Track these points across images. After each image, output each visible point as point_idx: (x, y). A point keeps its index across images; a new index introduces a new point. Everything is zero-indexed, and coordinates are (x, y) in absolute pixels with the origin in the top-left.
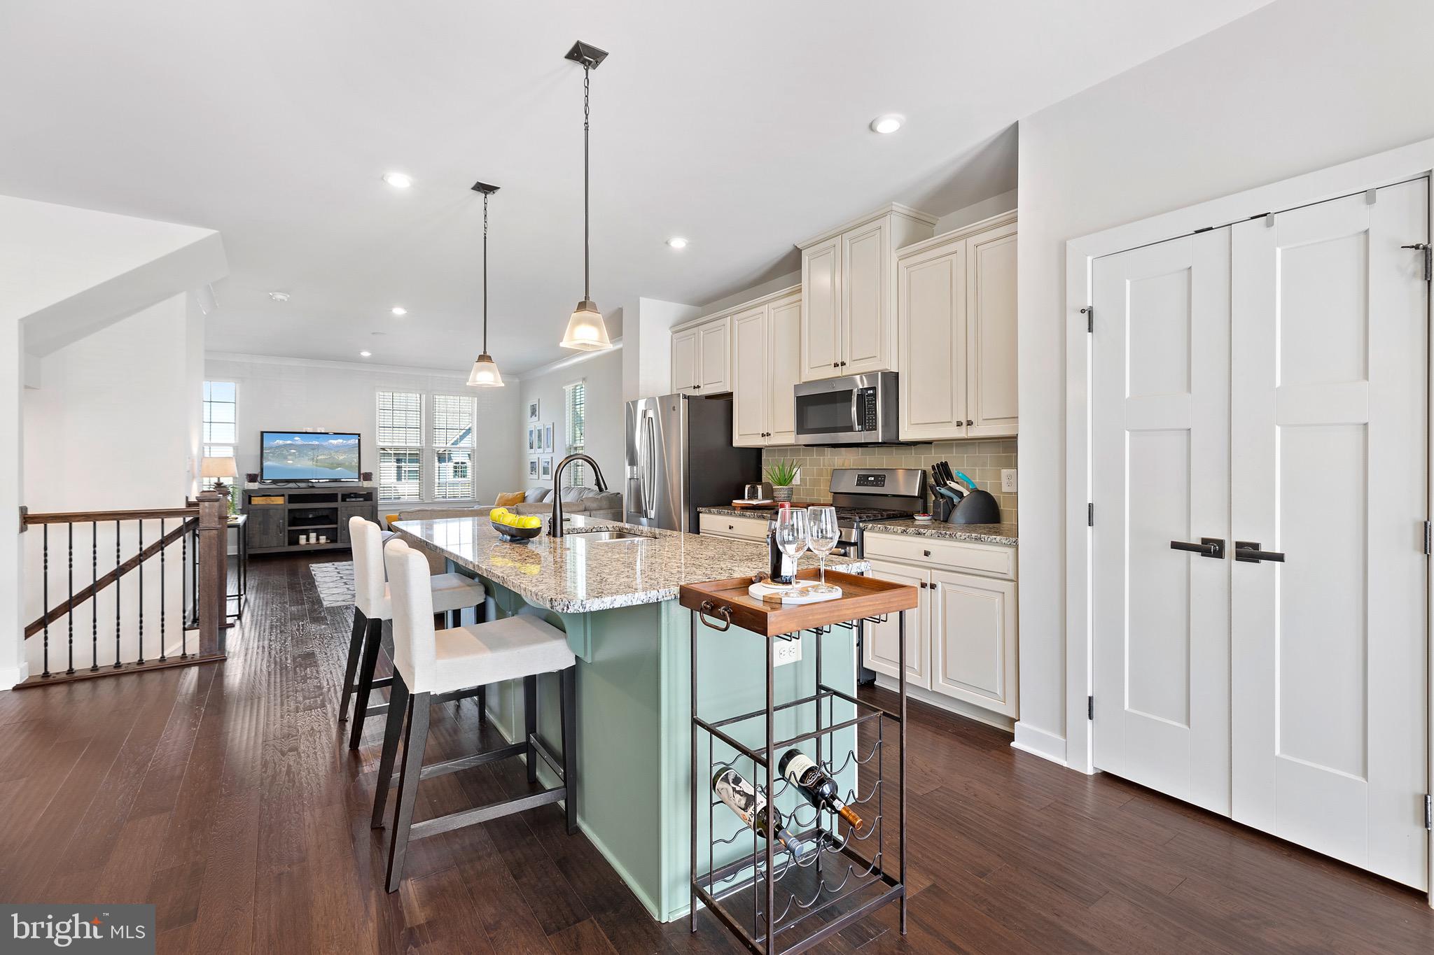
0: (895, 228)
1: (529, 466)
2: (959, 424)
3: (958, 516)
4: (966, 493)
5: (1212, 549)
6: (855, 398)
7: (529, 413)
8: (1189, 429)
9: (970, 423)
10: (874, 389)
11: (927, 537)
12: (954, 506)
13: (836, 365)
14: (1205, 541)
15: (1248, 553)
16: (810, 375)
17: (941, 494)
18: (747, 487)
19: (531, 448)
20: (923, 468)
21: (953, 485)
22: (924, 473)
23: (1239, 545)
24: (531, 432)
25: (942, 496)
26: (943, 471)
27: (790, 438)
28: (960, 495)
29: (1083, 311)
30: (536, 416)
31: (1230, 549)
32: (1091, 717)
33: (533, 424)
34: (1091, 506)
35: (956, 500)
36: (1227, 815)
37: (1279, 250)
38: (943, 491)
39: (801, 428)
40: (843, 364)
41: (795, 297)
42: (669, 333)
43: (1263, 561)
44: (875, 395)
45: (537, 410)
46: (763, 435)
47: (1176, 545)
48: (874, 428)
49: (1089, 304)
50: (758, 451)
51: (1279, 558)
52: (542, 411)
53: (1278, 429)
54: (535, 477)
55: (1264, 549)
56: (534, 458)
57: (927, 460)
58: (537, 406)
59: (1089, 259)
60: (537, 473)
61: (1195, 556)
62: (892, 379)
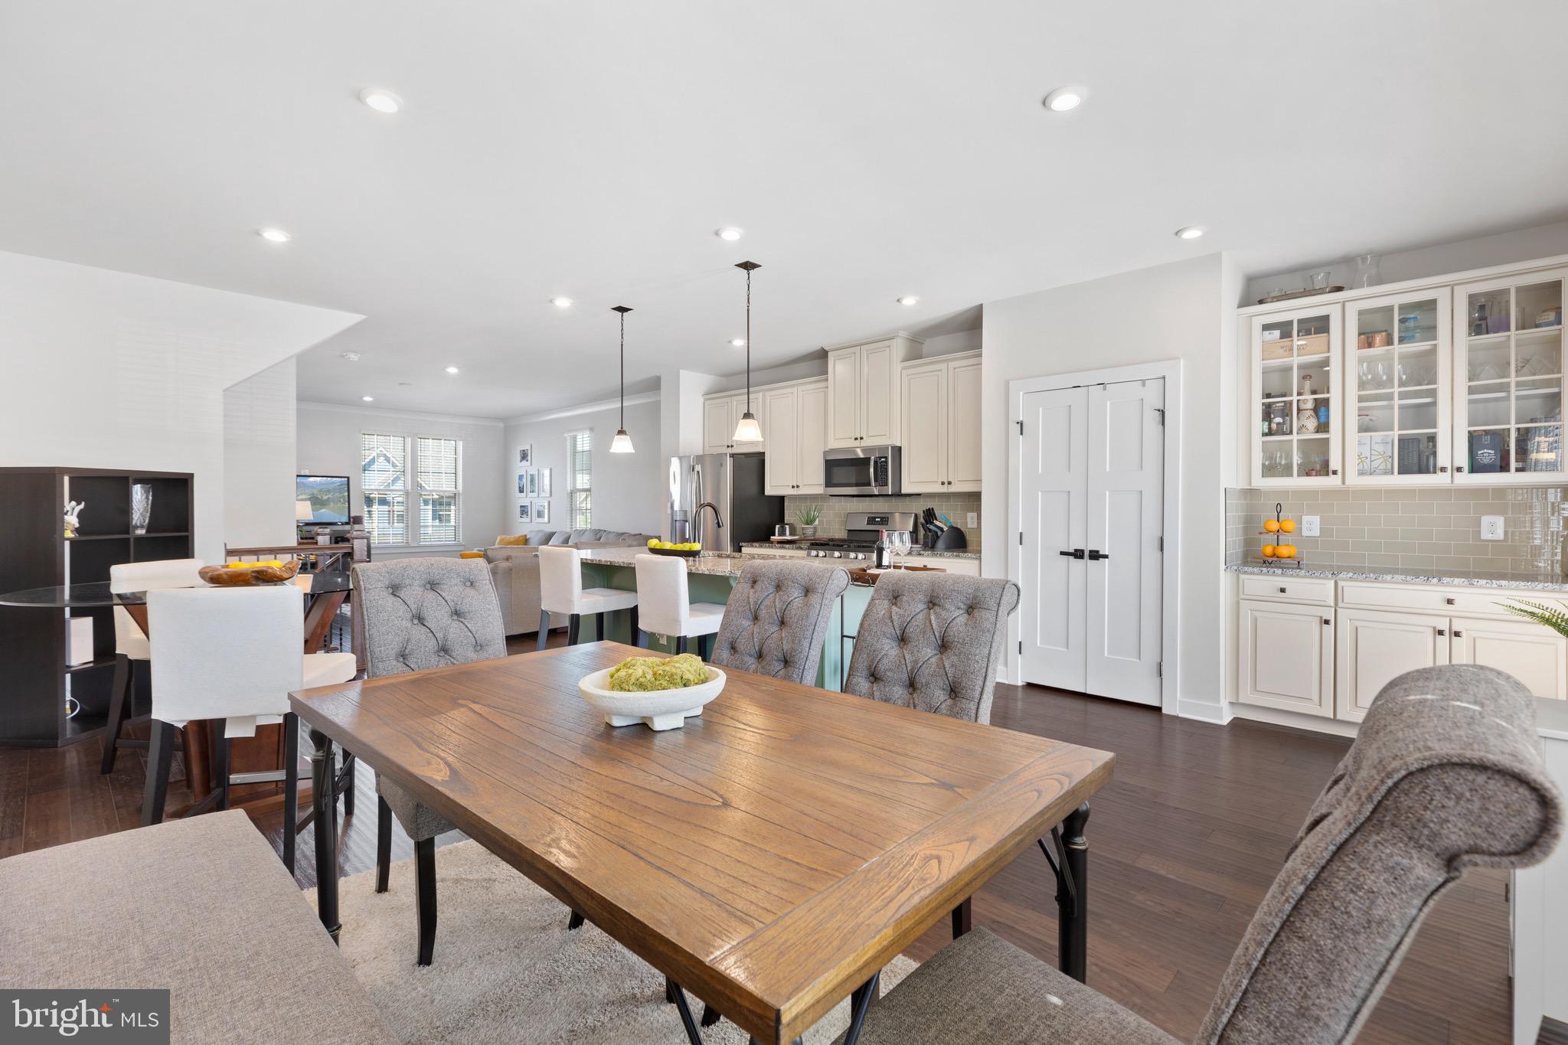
0: (899, 348)
1: (518, 510)
2: (943, 483)
3: (940, 544)
4: (945, 529)
5: (1078, 554)
6: (872, 463)
7: (519, 457)
8: (1069, 492)
9: (949, 483)
10: (886, 458)
11: (925, 556)
12: (938, 537)
13: (856, 439)
14: (1076, 550)
15: (1095, 555)
16: (833, 444)
17: (929, 529)
18: (777, 526)
19: (521, 491)
20: (917, 512)
21: (937, 523)
22: (916, 515)
23: (1090, 551)
24: (521, 477)
25: (930, 530)
26: (930, 515)
27: (819, 489)
28: (941, 529)
29: (1018, 423)
30: (527, 461)
31: (1087, 554)
32: (1020, 653)
33: (521, 468)
34: (1021, 534)
35: (939, 533)
36: (1084, 691)
37: (1108, 403)
38: (931, 527)
39: (829, 483)
40: (861, 438)
41: (823, 384)
42: (702, 400)
43: (1101, 559)
44: (886, 462)
45: (529, 455)
46: (793, 487)
47: (1062, 553)
48: (886, 484)
49: (1021, 419)
50: (782, 499)
51: (1106, 557)
52: (535, 456)
53: (1107, 493)
54: (526, 519)
55: (1101, 553)
56: (525, 502)
57: (919, 507)
58: (529, 452)
59: (1021, 393)
60: (529, 516)
61: (1071, 558)
62: (898, 451)
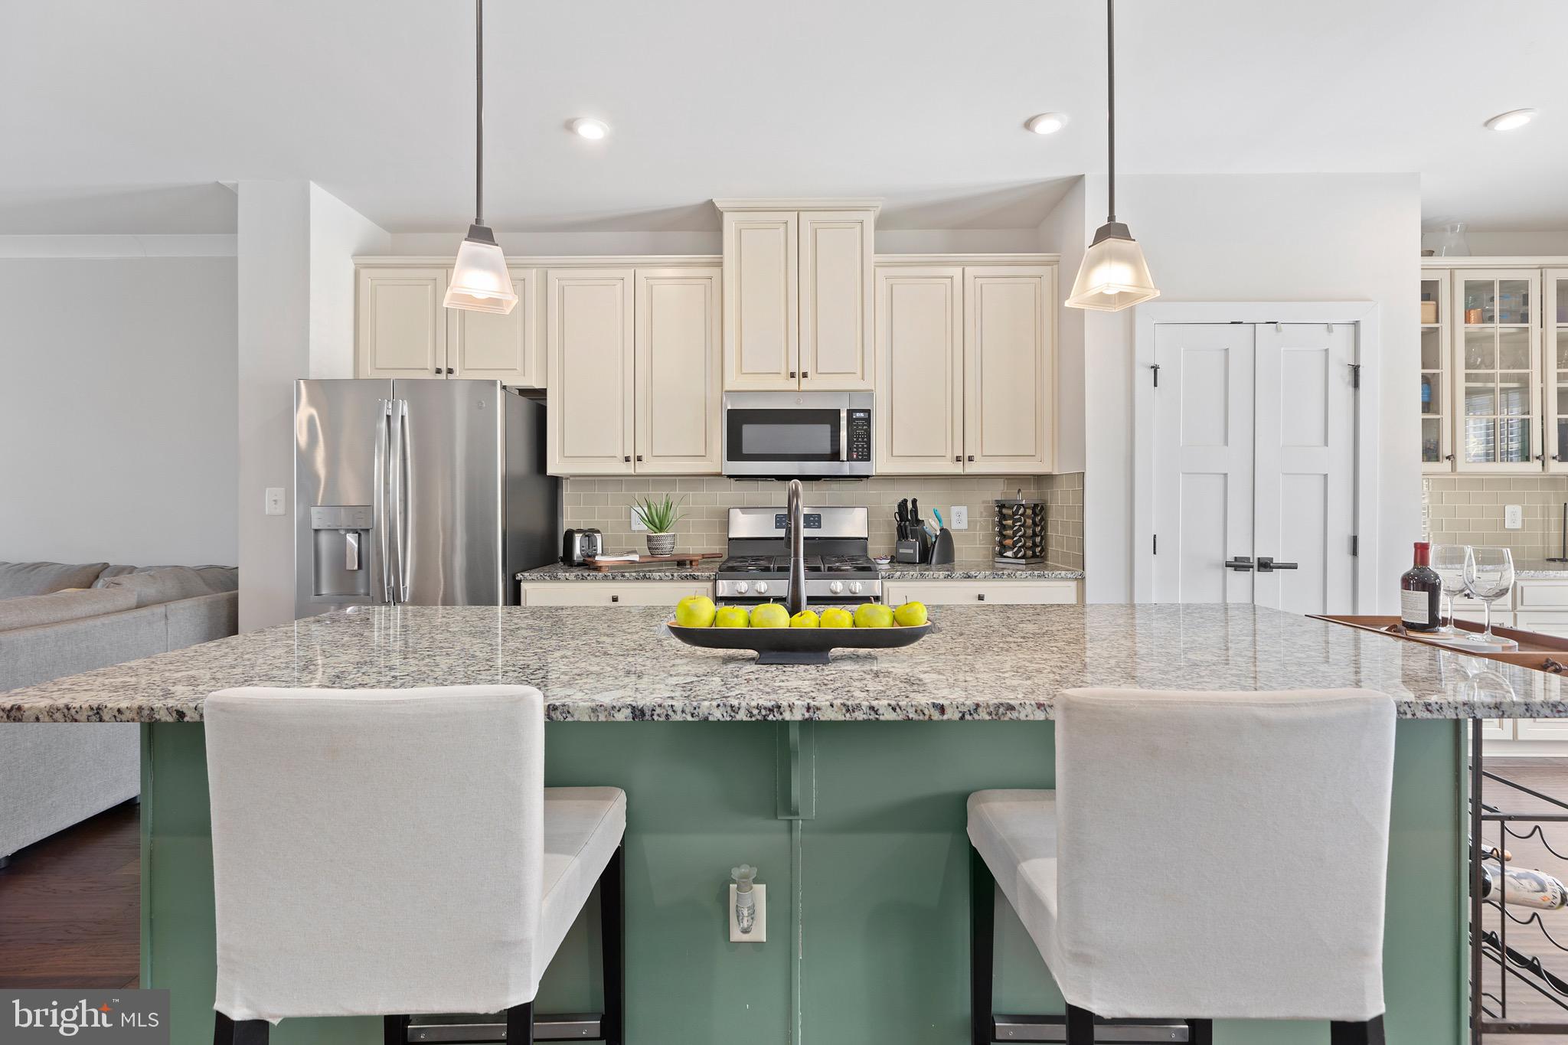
4: (938, 532)
6: (844, 420)
8: (1226, 474)
9: (970, 459)
10: (867, 411)
11: (980, 580)
13: (792, 375)
14: (1237, 559)
15: (1265, 565)
16: (738, 382)
21: (931, 523)
23: (1260, 560)
27: (715, 466)
29: (1151, 367)
31: (1253, 564)
34: (1155, 537)
35: (933, 539)
38: (927, 529)
39: (736, 452)
40: (804, 376)
44: (867, 419)
46: (627, 459)
49: (1157, 362)
51: (1293, 566)
55: (1278, 562)
61: (1230, 571)
